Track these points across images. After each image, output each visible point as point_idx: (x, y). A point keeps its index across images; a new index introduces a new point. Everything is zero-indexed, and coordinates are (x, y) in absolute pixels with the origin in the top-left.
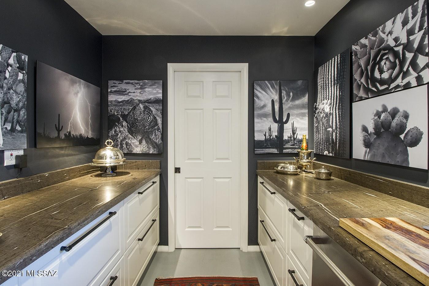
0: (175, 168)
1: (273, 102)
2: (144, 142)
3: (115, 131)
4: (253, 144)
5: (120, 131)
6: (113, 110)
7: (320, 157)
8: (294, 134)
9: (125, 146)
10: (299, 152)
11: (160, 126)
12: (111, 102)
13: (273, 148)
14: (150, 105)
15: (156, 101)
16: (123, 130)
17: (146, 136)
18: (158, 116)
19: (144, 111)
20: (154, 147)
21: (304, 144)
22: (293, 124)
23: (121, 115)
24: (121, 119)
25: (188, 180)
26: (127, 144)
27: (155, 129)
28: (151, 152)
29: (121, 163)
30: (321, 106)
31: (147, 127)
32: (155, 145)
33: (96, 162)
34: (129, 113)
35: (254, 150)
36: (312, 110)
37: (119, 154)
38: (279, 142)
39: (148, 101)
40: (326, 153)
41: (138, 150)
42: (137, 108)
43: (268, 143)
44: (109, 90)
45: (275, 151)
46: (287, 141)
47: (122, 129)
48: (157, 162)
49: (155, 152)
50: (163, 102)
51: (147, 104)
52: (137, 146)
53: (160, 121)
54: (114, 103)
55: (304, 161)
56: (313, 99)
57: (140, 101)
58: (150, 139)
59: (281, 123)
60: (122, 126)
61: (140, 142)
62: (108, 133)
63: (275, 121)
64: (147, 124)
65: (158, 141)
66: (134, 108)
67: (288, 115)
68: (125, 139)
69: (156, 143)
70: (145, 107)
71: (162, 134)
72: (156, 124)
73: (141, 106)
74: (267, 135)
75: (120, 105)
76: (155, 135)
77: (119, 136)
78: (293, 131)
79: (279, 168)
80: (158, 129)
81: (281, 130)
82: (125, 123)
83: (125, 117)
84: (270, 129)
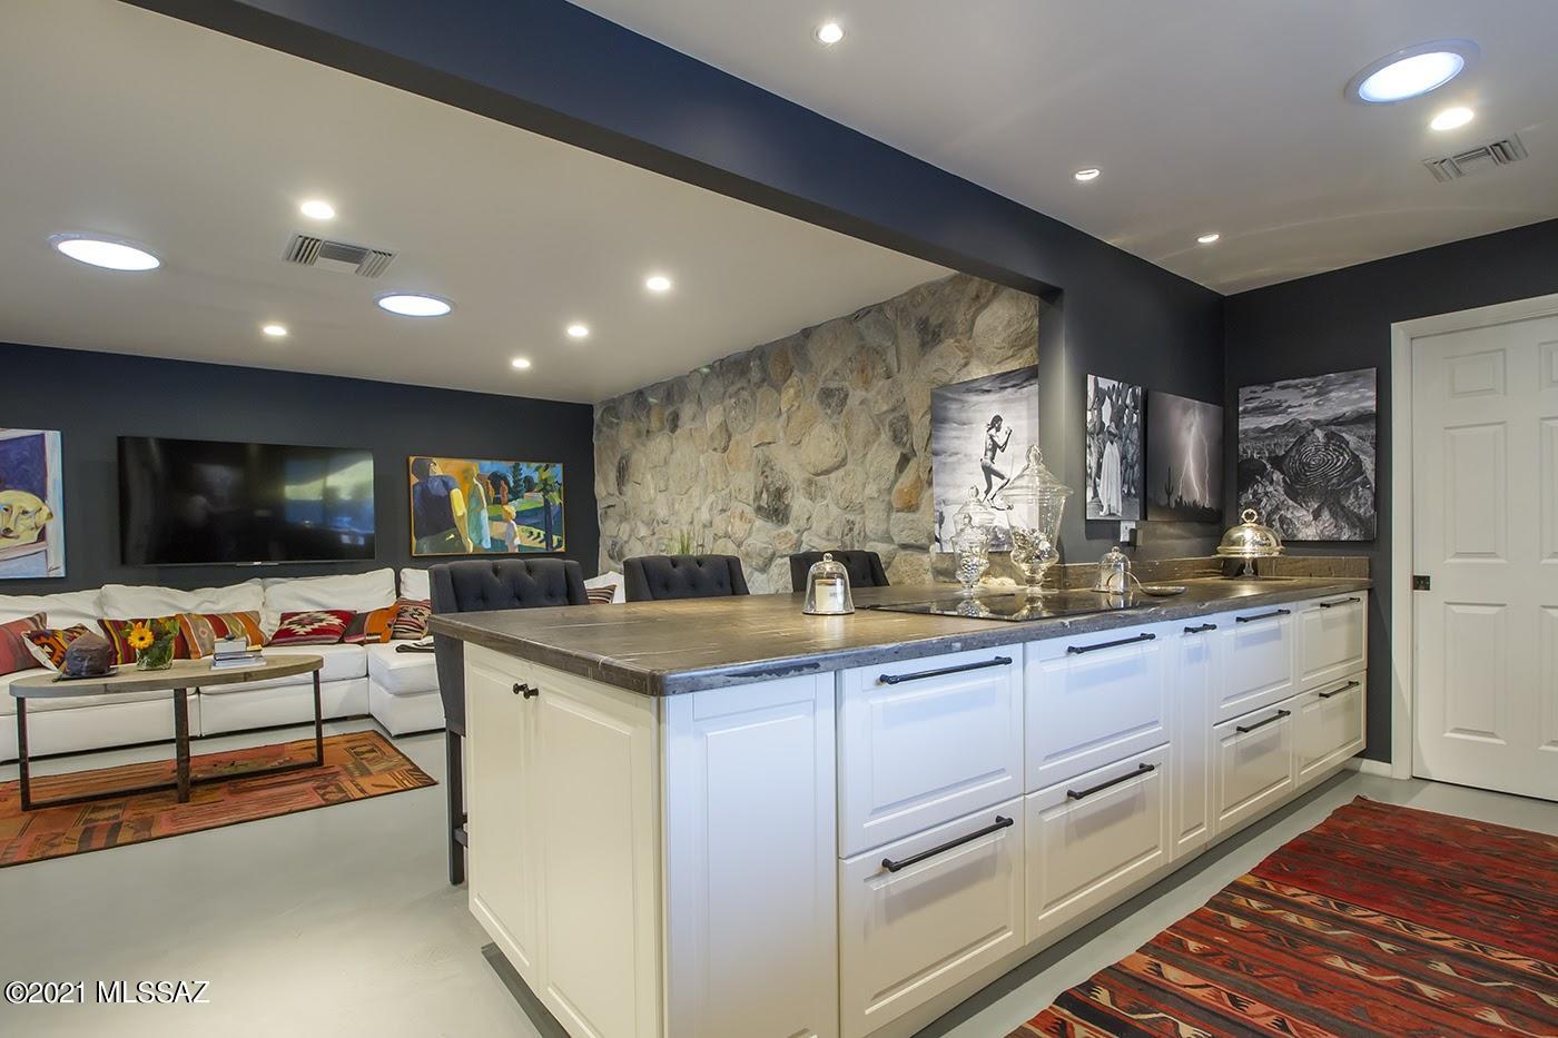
0: (1414, 577)
2: (1326, 515)
3: (1255, 494)
5: (1266, 494)
6: (1248, 449)
9: (1277, 524)
11: (1371, 477)
12: (1245, 431)
14: (1343, 428)
15: (1360, 419)
16: (1274, 488)
17: (1331, 500)
18: (1365, 453)
19: (1326, 446)
20: (1353, 526)
23: (1269, 459)
24: (1269, 467)
25: (1454, 608)
26: (1282, 520)
27: (1357, 484)
28: (1344, 538)
29: (1276, 554)
31: (1334, 481)
32: (1354, 520)
33: (1225, 551)
34: (1287, 452)
37: (1270, 536)
39: (1339, 421)
41: (1309, 533)
42: (1309, 438)
44: (1241, 409)
47: (1270, 489)
48: (1360, 560)
49: (1357, 538)
50: (1380, 420)
51: (1333, 428)
52: (1307, 525)
53: (1368, 464)
54: (1251, 434)
57: (1316, 424)
58: (1343, 507)
60: (1272, 482)
61: (1317, 515)
62: (1239, 498)
64: (1335, 473)
65: (1366, 510)
66: (1302, 440)
68: (1277, 508)
69: (1358, 517)
70: (1329, 436)
71: (1376, 495)
72: (1359, 470)
73: (1319, 434)
75: (1267, 437)
76: (1357, 497)
77: (1263, 504)
80: (1365, 483)
82: (1277, 476)
83: (1277, 462)
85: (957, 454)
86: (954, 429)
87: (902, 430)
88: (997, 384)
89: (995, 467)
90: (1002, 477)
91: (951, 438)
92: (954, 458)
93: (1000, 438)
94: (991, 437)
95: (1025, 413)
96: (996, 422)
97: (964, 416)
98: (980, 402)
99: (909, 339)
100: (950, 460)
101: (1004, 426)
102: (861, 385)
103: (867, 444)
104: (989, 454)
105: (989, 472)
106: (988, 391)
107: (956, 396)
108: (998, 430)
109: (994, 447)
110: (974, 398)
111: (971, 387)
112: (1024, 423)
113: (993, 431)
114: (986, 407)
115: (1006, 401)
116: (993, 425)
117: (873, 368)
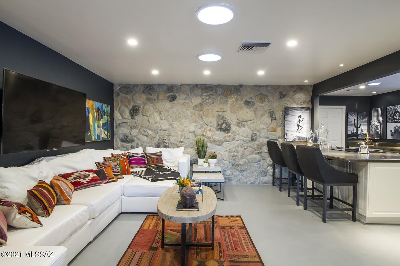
1: (354, 120)
4: (347, 135)
7: (374, 140)
8: (362, 132)
10: (365, 138)
13: (354, 137)
21: (368, 135)
22: (362, 128)
30: (373, 122)
35: (347, 138)
36: (369, 123)
38: (356, 134)
40: (376, 138)
43: (353, 135)
45: (355, 138)
46: (360, 134)
55: (368, 141)
56: (370, 119)
59: (357, 128)
63: (355, 127)
67: (360, 125)
74: (352, 132)
78: (362, 130)
79: (359, 143)
81: (357, 130)
84: (353, 130)
85: (291, 121)
86: (291, 116)
87: (273, 114)
88: (301, 109)
89: (300, 125)
90: (301, 127)
91: (289, 118)
92: (290, 122)
93: (301, 119)
94: (299, 119)
95: (306, 115)
96: (300, 116)
97: (293, 114)
98: (296, 112)
99: (277, 95)
100: (289, 122)
101: (302, 117)
102: (260, 102)
103: (262, 116)
104: (299, 122)
105: (298, 126)
106: (299, 110)
107: (291, 110)
108: (301, 118)
109: (300, 121)
110: (295, 111)
111: (294, 109)
112: (306, 117)
113: (300, 118)
114: (298, 113)
115: (303, 113)
116: (300, 117)
117: (265, 99)
